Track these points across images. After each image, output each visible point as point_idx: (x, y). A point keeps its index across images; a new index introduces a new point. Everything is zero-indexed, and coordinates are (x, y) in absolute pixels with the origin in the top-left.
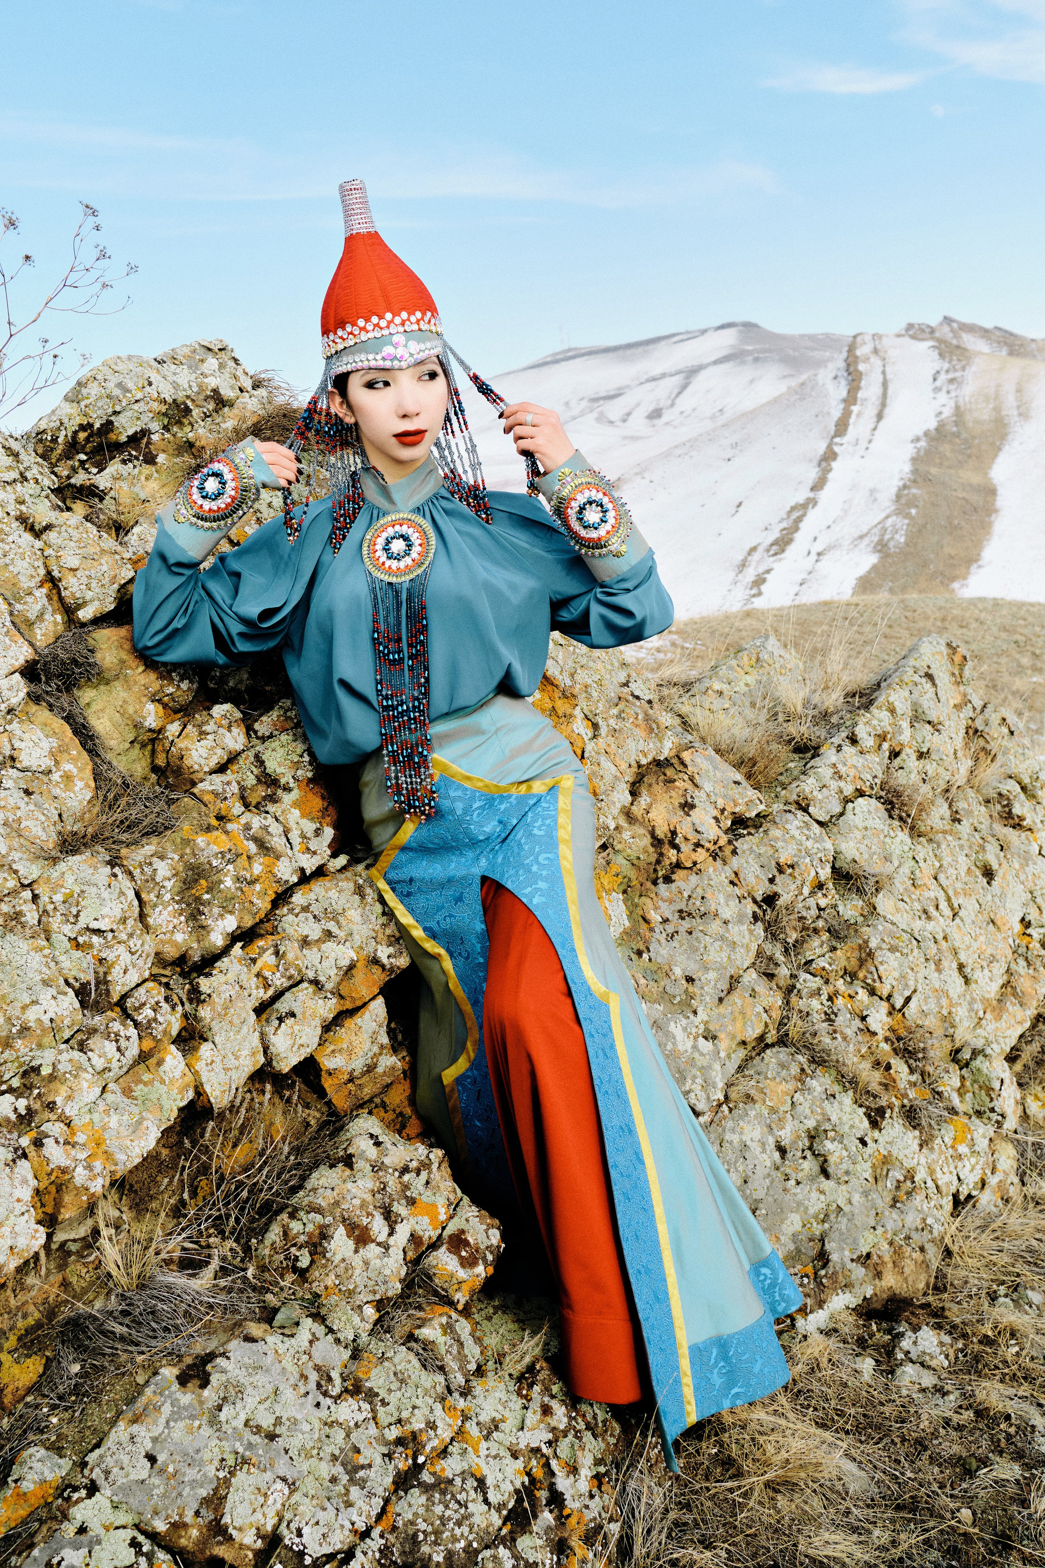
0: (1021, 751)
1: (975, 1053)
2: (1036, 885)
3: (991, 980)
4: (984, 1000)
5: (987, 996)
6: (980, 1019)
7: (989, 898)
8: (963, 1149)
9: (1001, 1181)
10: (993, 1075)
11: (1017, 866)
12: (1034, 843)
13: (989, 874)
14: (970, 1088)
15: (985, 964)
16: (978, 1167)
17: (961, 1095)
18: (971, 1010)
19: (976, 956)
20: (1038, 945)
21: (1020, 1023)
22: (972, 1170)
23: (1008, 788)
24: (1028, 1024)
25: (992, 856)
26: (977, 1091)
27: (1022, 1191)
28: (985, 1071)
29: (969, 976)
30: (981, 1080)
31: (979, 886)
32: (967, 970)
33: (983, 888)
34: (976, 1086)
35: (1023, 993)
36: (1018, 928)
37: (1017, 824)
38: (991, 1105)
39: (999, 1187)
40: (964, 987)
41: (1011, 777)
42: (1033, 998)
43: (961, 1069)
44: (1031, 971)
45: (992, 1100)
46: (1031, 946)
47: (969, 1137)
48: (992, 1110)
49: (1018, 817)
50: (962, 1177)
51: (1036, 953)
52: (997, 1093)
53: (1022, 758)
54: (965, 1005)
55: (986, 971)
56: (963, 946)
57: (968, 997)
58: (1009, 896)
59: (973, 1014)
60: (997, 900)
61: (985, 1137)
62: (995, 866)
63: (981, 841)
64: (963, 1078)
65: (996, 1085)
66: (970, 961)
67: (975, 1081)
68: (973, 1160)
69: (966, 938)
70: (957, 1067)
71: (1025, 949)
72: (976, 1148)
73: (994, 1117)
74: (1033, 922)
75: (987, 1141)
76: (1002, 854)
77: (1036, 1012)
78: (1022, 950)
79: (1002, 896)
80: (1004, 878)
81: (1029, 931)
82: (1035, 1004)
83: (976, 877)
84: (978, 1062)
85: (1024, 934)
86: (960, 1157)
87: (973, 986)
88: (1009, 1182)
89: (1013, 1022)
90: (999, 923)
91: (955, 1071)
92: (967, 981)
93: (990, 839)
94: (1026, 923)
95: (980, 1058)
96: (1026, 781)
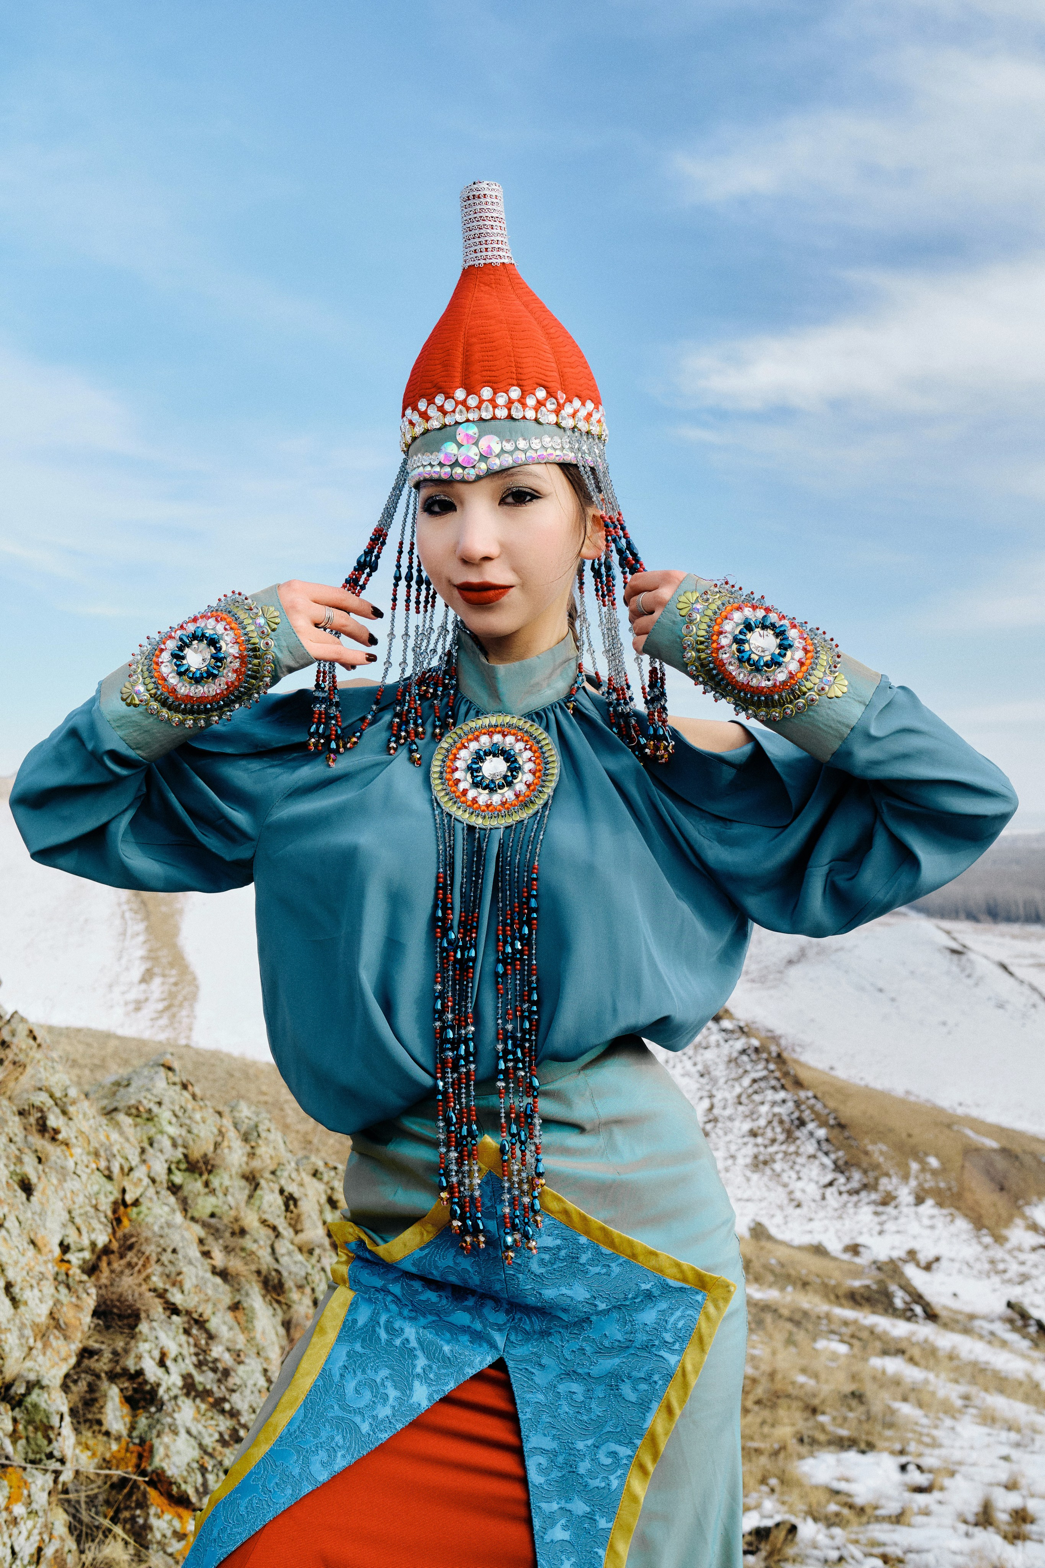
0: (50, 1064)
1: (31, 1386)
2: (74, 1203)
3: (41, 1301)
4: (35, 1325)
5: (38, 1320)
6: (31, 1349)
7: (29, 1215)
8: (19, 1510)
9: (57, 1551)
10: (52, 1409)
11: (55, 1181)
12: (69, 1158)
13: (27, 1188)
14: (23, 1434)
15: (34, 1282)
16: (36, 1531)
17: (14, 1442)
18: (22, 1336)
19: (24, 1273)
20: (78, 1271)
21: (65, 1360)
22: (28, 1538)
23: (42, 1099)
24: (73, 1360)
25: (30, 1168)
26: (31, 1435)
27: (80, 1559)
28: (43, 1405)
29: (18, 1297)
30: (37, 1418)
31: (18, 1201)
32: (16, 1290)
33: (23, 1204)
34: (30, 1428)
35: (65, 1324)
36: (57, 1251)
37: (54, 1135)
38: (48, 1450)
39: (55, 1558)
40: (12, 1311)
41: (40, 1089)
42: (76, 1328)
43: (13, 1409)
44: (74, 1300)
45: (50, 1441)
46: (71, 1272)
47: (25, 1492)
48: (50, 1456)
49: (54, 1130)
50: (17, 1549)
51: (77, 1278)
52: (56, 1432)
53: (51, 1071)
54: (16, 1333)
55: (36, 1291)
56: (10, 1261)
57: (17, 1321)
58: (49, 1213)
59: (24, 1341)
60: (37, 1217)
61: (43, 1490)
62: (34, 1180)
63: (17, 1153)
64: (15, 1421)
65: (55, 1421)
66: (19, 1279)
67: (29, 1422)
68: (30, 1524)
69: (13, 1253)
70: (9, 1407)
71: (64, 1277)
72: (35, 1506)
73: (54, 1465)
74: (72, 1246)
75: (45, 1495)
76: (40, 1167)
77: (80, 1346)
78: (62, 1277)
79: (42, 1214)
80: (43, 1192)
81: (68, 1256)
82: (79, 1335)
83: (15, 1191)
84: (34, 1397)
85: (62, 1261)
86: (15, 1521)
87: (22, 1308)
88: (66, 1549)
89: (57, 1359)
90: (39, 1243)
91: (6, 1411)
92: (15, 1302)
93: (26, 1150)
94: (65, 1248)
95: (36, 1391)
96: (58, 1094)
